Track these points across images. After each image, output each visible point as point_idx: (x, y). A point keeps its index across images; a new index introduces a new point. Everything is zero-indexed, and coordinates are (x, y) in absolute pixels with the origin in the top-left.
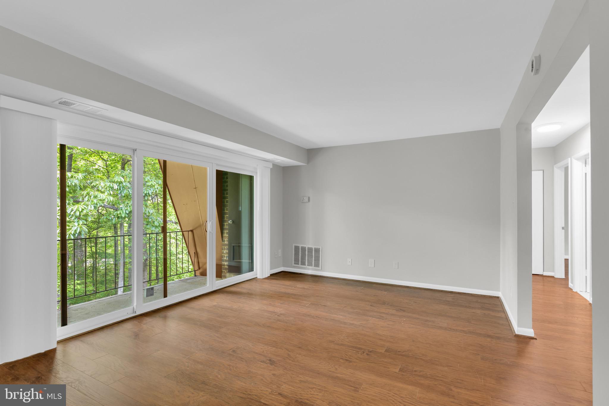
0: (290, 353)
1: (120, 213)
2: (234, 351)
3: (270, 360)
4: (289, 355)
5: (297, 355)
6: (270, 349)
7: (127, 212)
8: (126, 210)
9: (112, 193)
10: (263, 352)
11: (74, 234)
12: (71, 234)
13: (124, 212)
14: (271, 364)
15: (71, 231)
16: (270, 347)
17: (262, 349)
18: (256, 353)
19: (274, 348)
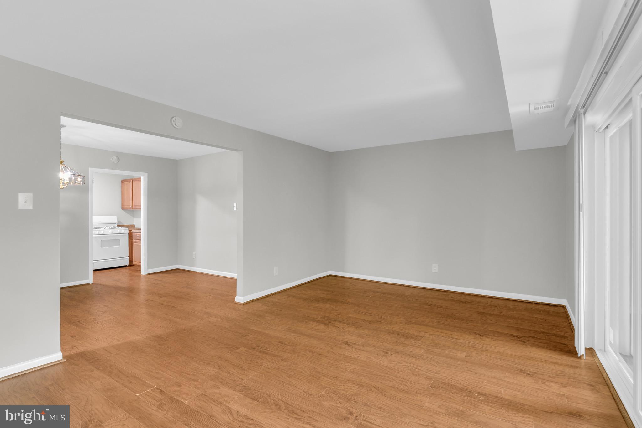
0: (331, 350)
2: (387, 353)
3: (349, 345)
4: (332, 349)
5: (324, 348)
6: (351, 354)
10: (357, 352)
14: (347, 342)
16: (352, 355)
17: (360, 354)
18: (364, 351)
19: (347, 354)
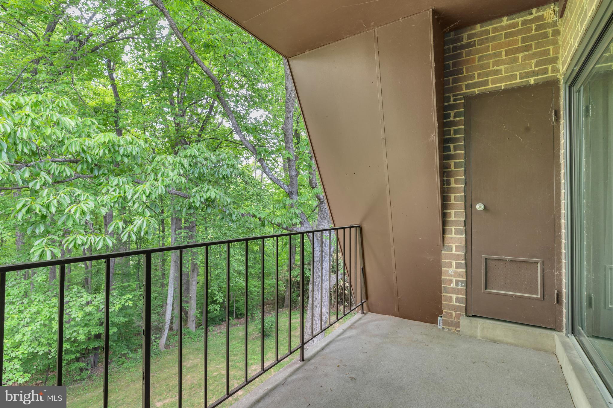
1: (194, 202)
7: (203, 200)
8: (200, 197)
9: (182, 172)
11: (136, 232)
12: (132, 232)
13: (199, 199)
15: (133, 228)
